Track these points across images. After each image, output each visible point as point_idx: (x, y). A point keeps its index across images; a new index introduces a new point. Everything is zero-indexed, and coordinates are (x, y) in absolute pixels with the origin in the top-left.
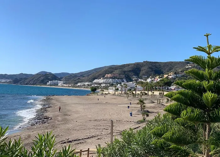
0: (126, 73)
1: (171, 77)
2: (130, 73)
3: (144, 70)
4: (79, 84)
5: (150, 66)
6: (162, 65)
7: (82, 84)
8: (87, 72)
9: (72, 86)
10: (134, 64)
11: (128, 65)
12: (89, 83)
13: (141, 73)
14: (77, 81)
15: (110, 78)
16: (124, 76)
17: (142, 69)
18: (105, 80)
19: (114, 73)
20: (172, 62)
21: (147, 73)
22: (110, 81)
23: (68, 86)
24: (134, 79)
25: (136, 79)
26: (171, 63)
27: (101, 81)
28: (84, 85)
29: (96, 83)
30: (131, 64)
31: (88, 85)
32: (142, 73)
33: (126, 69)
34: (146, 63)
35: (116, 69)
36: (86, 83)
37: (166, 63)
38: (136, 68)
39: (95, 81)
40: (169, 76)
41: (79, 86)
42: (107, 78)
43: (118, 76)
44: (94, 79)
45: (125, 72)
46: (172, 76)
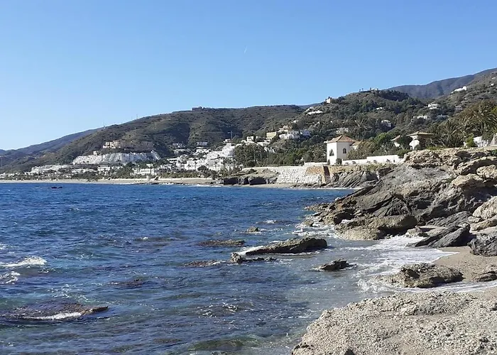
0: (155, 137)
1: (286, 137)
2: (165, 138)
3: (198, 128)
4: (36, 170)
5: (211, 118)
6: (238, 116)
7: (45, 169)
8: (46, 144)
9: (16, 175)
10: (173, 115)
11: (158, 118)
12: (63, 167)
13: (192, 136)
14: (30, 163)
15: (118, 150)
16: (151, 144)
17: (193, 125)
18: (104, 156)
19: (123, 137)
20: (260, 108)
21: (206, 135)
22: (117, 158)
23: (7, 178)
24: (176, 151)
25: (182, 150)
26: (258, 110)
27: (94, 159)
28: (51, 171)
29: (81, 166)
30: (165, 116)
31: (62, 171)
32: (194, 136)
33: (154, 128)
34: (200, 112)
35: (129, 130)
36: (56, 168)
37: (246, 109)
38: (180, 124)
39: (80, 160)
40: (280, 136)
41: (35, 174)
42: (109, 151)
43: (137, 146)
44: (75, 155)
45: (152, 135)
46: (288, 135)
